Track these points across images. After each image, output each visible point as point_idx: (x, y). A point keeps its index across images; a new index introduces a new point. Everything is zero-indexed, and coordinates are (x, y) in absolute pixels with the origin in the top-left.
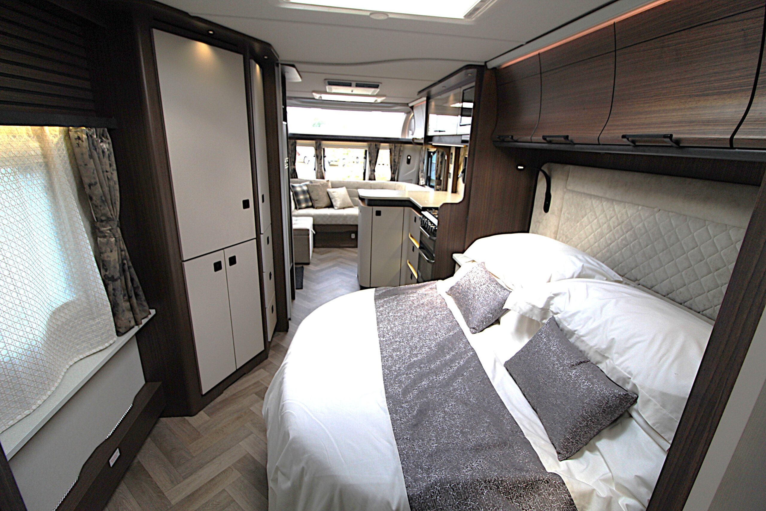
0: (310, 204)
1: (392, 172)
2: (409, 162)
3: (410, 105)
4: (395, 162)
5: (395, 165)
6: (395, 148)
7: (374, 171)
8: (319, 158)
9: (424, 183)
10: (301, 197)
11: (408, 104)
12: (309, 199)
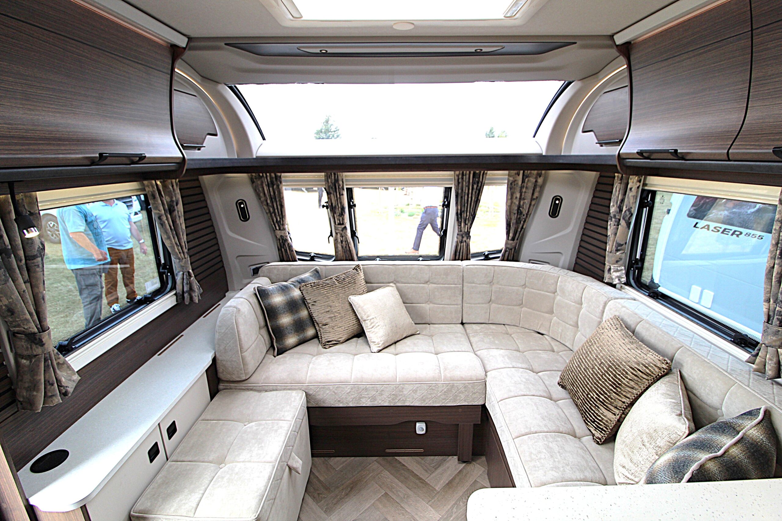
0: (310, 332)
1: (511, 235)
2: (554, 211)
3: (620, 39)
4: (519, 212)
5: (518, 221)
6: (523, 181)
7: (468, 234)
8: (338, 211)
9: (624, 280)
10: (286, 320)
11: (612, 37)
12: (308, 322)
